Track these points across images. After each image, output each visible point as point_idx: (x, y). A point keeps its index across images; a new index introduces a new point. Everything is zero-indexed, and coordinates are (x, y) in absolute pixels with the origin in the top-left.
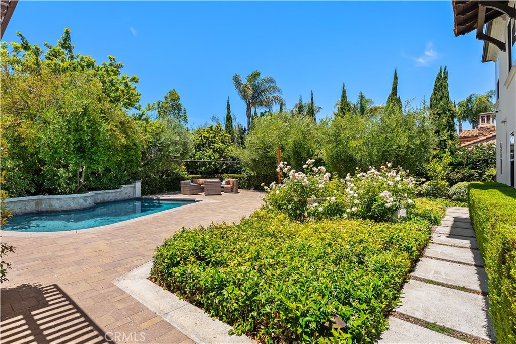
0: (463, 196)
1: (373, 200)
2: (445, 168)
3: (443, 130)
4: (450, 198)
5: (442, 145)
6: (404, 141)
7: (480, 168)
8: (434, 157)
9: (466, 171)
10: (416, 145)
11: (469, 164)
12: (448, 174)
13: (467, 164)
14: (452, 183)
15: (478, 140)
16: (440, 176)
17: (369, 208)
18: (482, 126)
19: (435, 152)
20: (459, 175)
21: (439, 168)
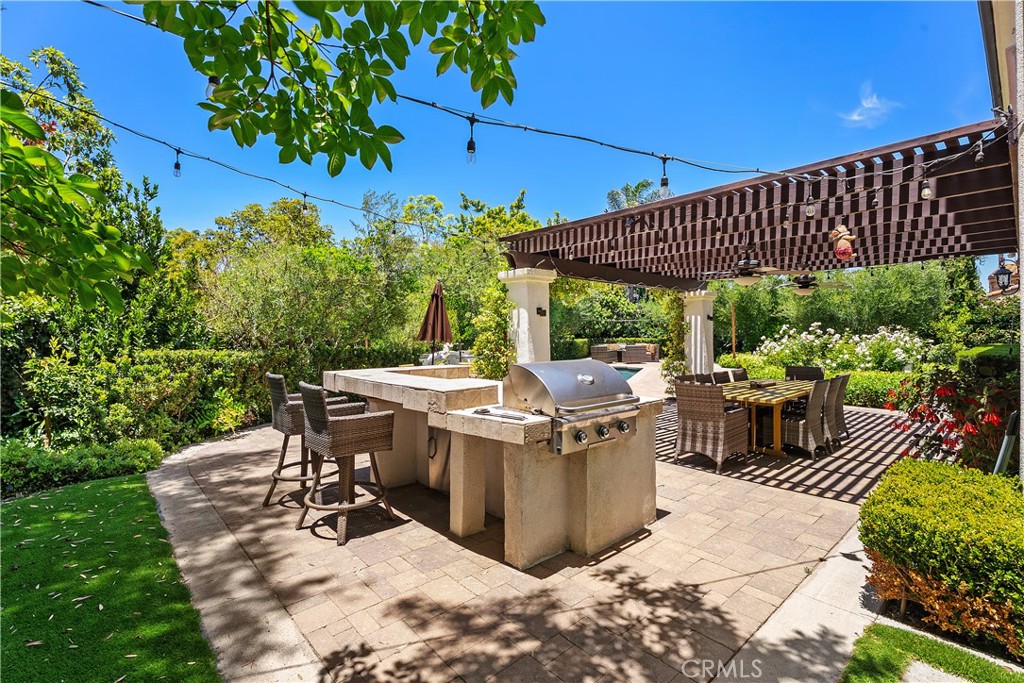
1: (883, 357)
2: (961, 328)
3: (959, 277)
5: (958, 298)
6: (906, 296)
8: (947, 313)
9: (993, 331)
10: (921, 301)
11: (998, 322)
12: (967, 335)
13: (995, 322)
16: (954, 338)
17: (880, 363)
19: (947, 308)
20: (983, 337)
21: (952, 327)
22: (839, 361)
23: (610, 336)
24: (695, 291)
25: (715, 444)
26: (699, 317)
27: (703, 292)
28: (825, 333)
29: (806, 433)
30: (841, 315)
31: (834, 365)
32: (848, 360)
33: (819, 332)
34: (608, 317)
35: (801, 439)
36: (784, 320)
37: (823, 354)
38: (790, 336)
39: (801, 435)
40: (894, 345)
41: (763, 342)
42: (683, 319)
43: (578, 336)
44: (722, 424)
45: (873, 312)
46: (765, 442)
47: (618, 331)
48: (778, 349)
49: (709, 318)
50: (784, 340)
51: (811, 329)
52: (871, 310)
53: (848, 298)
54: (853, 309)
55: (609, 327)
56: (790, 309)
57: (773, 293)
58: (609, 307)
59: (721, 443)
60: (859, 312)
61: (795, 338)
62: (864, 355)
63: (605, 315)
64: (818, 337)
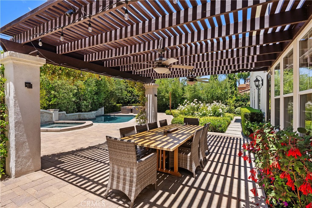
0: (239, 112)
1: (216, 111)
2: (233, 102)
3: (233, 86)
4: (235, 113)
5: (232, 93)
6: (220, 91)
7: (245, 102)
8: (230, 97)
9: (241, 103)
10: (224, 93)
11: (242, 100)
12: (235, 104)
13: (241, 100)
14: (236, 107)
15: (246, 90)
16: (232, 105)
17: (214, 113)
18: (247, 84)
19: (230, 95)
20: (238, 104)
21: (231, 102)
22: (202, 113)
23: (130, 103)
24: (149, 83)
25: (131, 186)
26: (151, 95)
27: (153, 84)
28: (198, 103)
29: (191, 161)
30: (202, 97)
31: (201, 114)
32: (205, 113)
33: (197, 102)
34: (130, 96)
35: (188, 165)
36: (186, 98)
37: (197, 110)
38: (187, 104)
39: (188, 163)
40: (218, 107)
41: (179, 106)
42: (145, 96)
43: (118, 103)
44: (135, 171)
45: (211, 96)
46: (170, 166)
47: (133, 101)
48: (184, 108)
49: (155, 95)
50: (186, 105)
51: (194, 101)
52: (211, 95)
53: (204, 91)
54: (206, 95)
55: (130, 100)
56: (188, 95)
57: (183, 89)
58: (130, 93)
59: (134, 185)
60: (207, 96)
61: (189, 104)
62: (210, 111)
63: (128, 95)
64: (196, 104)
